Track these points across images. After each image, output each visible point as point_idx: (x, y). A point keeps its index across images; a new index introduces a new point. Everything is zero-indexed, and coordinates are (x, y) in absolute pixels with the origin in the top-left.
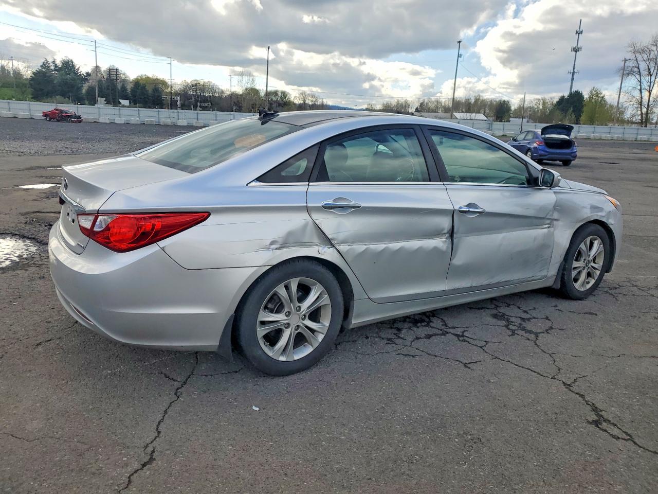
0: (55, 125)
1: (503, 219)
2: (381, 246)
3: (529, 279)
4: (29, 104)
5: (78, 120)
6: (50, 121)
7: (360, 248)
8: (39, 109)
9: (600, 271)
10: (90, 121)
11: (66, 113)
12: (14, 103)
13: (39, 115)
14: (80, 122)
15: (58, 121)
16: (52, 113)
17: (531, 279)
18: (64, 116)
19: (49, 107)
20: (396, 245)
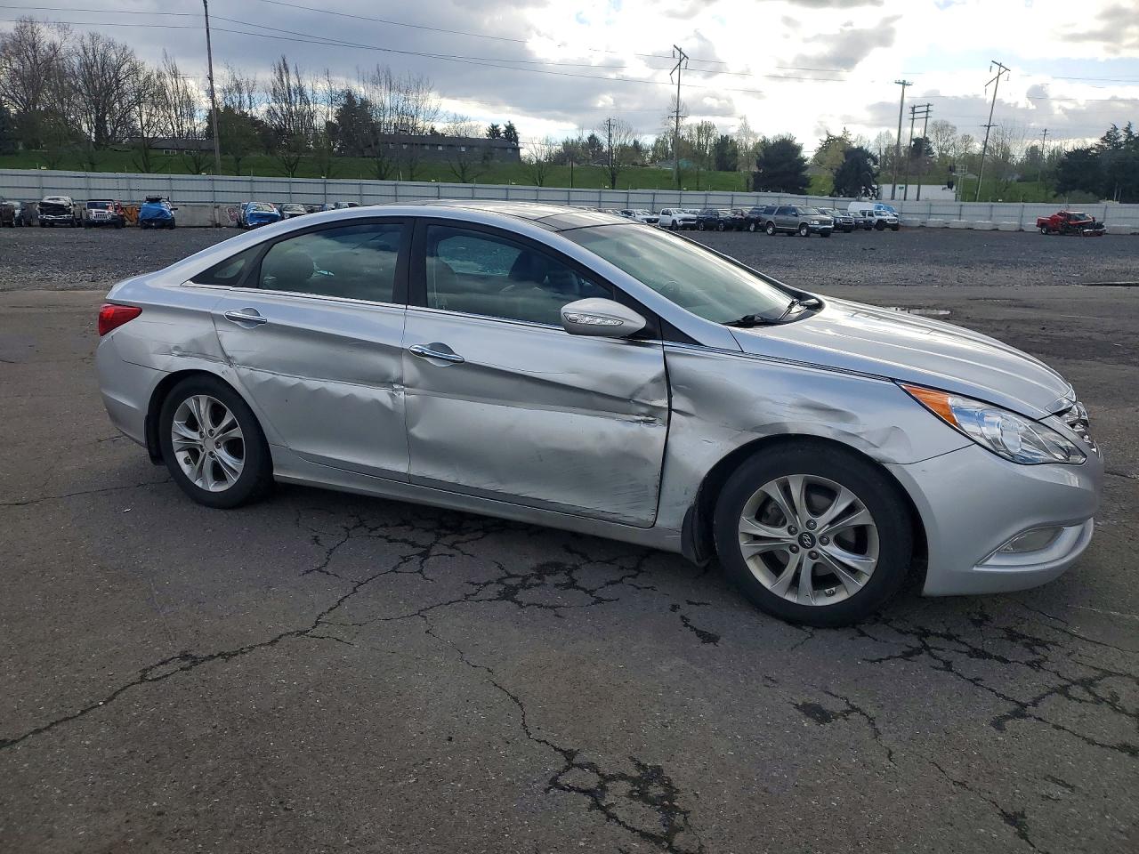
0: (1054, 241)
1: (514, 383)
2: (292, 381)
3: (602, 515)
4: (1024, 206)
5: (1097, 228)
6: (1046, 234)
7: (264, 376)
8: (1033, 213)
9: (869, 578)
10: (1123, 232)
11: (1077, 219)
12: (1002, 206)
13: (1031, 224)
14: (1100, 234)
15: (1062, 234)
16: (1053, 219)
17: (610, 517)
18: (1072, 225)
19: (1048, 211)
20: (314, 384)
